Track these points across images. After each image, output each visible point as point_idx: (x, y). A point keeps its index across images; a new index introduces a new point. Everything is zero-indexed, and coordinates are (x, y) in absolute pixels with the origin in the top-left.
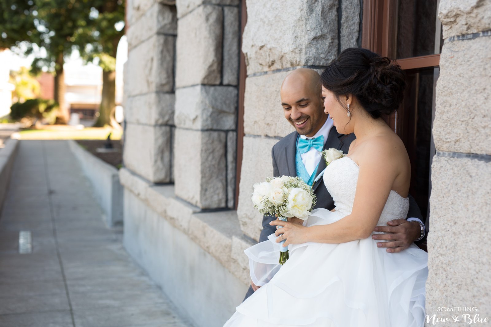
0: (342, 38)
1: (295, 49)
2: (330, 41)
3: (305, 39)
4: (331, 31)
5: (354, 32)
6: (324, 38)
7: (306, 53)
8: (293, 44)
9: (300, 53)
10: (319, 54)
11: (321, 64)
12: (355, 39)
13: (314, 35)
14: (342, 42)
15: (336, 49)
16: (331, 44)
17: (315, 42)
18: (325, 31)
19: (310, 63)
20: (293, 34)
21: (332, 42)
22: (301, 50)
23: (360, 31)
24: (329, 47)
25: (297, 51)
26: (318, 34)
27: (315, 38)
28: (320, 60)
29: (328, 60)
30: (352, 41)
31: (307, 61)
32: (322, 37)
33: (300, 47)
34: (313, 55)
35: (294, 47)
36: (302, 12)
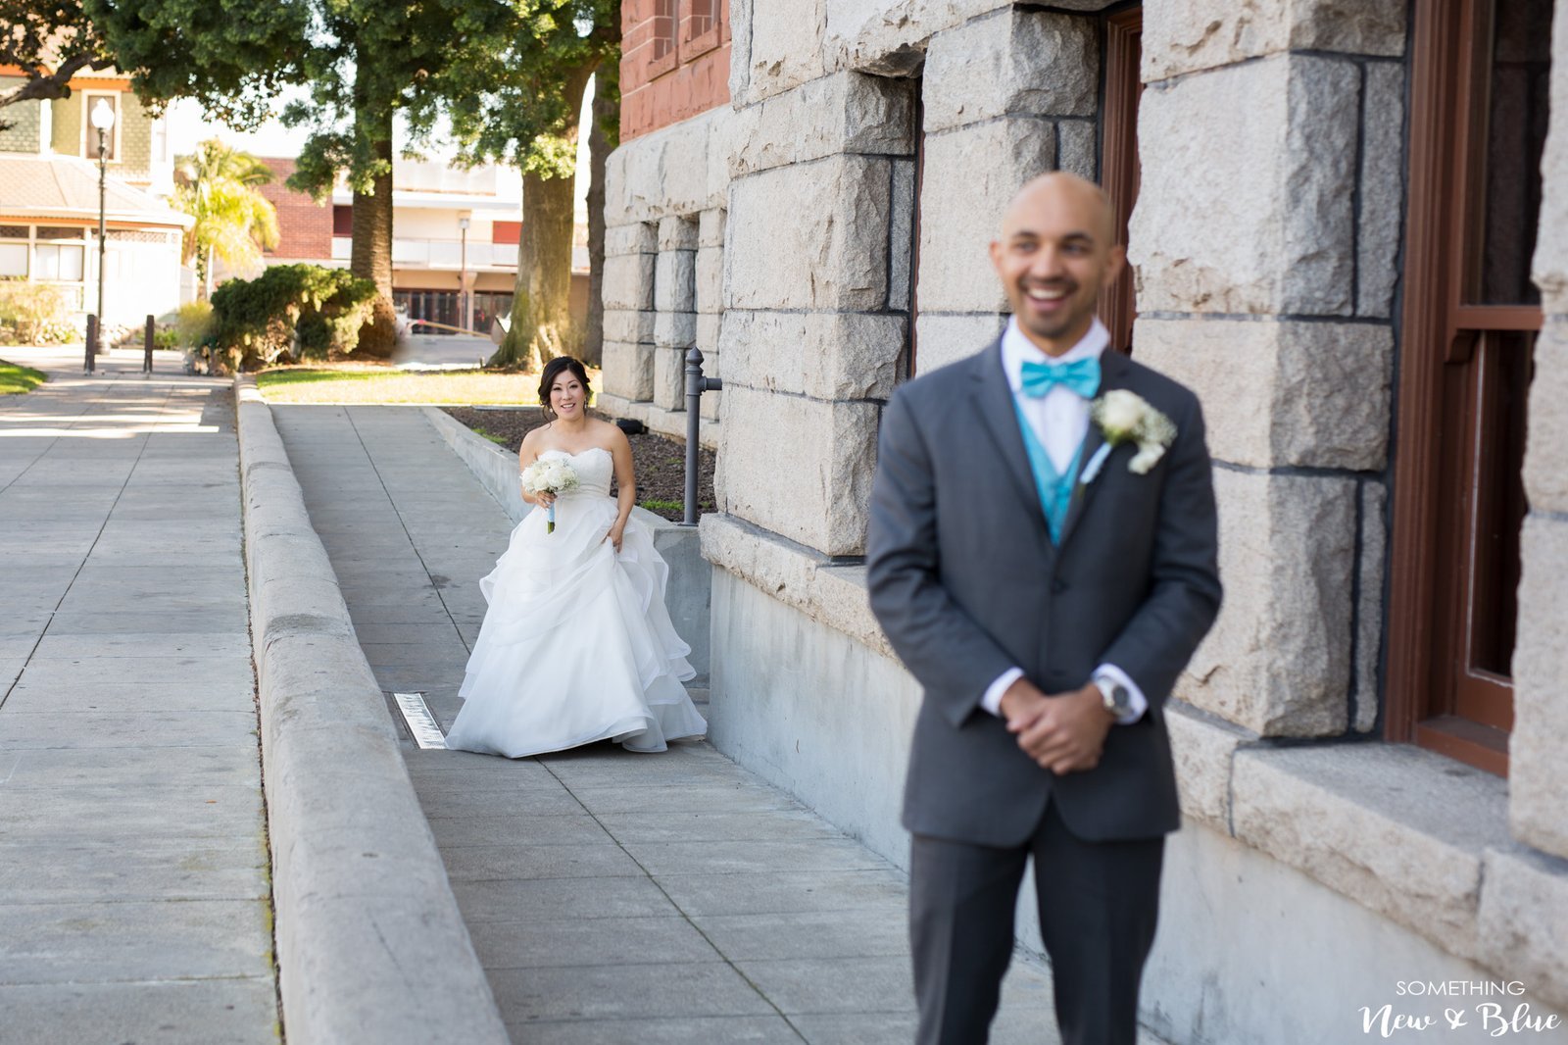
0: (1361, 256)
1: (1260, 280)
2: (1336, 264)
3: (1283, 260)
4: (1339, 242)
5: (1390, 243)
6: (1323, 257)
7: (1284, 290)
8: (1256, 269)
9: (1271, 289)
10: (1311, 291)
11: (1317, 311)
12: (1389, 256)
13: (1302, 253)
14: (1362, 265)
15: (1348, 279)
16: (1338, 270)
17: (1303, 267)
18: (1326, 242)
19: (1292, 310)
20: (1256, 247)
21: (1340, 266)
22: (1272, 283)
23: (1401, 240)
24: (1334, 275)
25: (1264, 284)
26: (1312, 251)
27: (1305, 259)
28: (1315, 304)
29: (1330, 302)
30: (1383, 262)
31: (1286, 307)
32: (1320, 255)
33: (1272, 276)
34: (1299, 292)
35: (1257, 275)
36: (1276, 205)
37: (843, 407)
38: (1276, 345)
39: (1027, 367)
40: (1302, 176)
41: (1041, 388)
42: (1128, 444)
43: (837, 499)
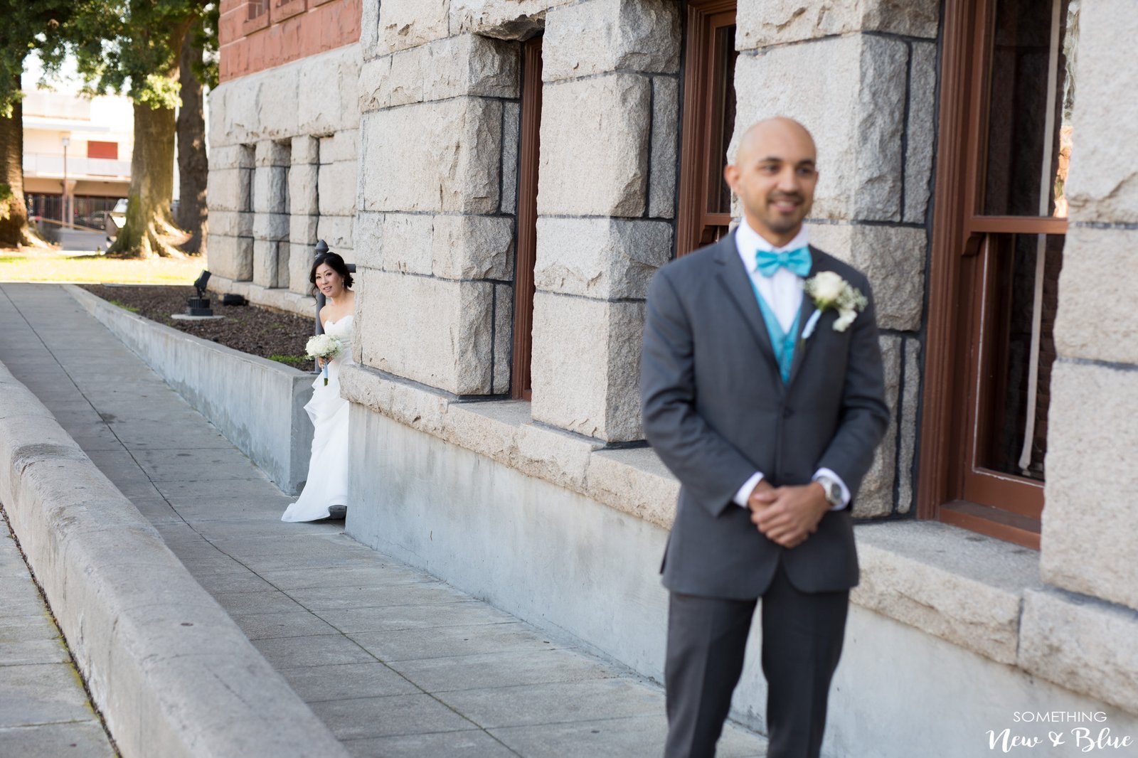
0: (906, 179)
1: (839, 195)
2: (891, 185)
3: (855, 181)
4: (893, 169)
5: (925, 171)
6: (882, 180)
7: (856, 202)
8: (836, 187)
9: (847, 202)
10: (874, 204)
11: (877, 218)
12: (925, 181)
13: (869, 176)
14: (907, 186)
15: (898, 196)
16: (892, 189)
17: (869, 186)
18: (885, 169)
19: (861, 217)
20: (836, 172)
21: (894, 187)
22: (848, 197)
23: (933, 169)
24: (889, 193)
25: (842, 198)
26: (875, 175)
27: (871, 181)
28: (876, 213)
29: (887, 212)
30: (921, 184)
31: (857, 215)
32: (881, 178)
33: (848, 192)
34: (866, 204)
35: (837, 191)
36: (851, 142)
37: (468, 285)
38: (850, 241)
39: (760, 254)
40: (869, 121)
41: (770, 269)
42: (832, 311)
43: (463, 353)
